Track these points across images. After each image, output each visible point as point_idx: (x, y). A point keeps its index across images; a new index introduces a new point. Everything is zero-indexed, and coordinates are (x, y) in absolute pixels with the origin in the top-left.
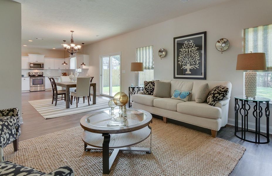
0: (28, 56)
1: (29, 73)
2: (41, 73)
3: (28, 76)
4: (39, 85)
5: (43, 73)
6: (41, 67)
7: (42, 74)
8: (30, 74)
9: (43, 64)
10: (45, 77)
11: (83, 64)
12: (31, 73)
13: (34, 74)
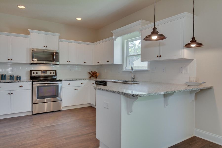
0: (28, 33)
1: (31, 71)
2: (52, 72)
3: (29, 77)
4: (45, 100)
5: (56, 71)
6: (54, 60)
7: (54, 74)
8: (33, 75)
9: (57, 54)
10: (61, 81)
11: (193, 40)
12: (35, 72)
13: (39, 74)
